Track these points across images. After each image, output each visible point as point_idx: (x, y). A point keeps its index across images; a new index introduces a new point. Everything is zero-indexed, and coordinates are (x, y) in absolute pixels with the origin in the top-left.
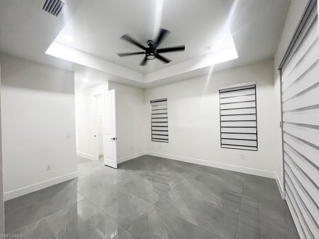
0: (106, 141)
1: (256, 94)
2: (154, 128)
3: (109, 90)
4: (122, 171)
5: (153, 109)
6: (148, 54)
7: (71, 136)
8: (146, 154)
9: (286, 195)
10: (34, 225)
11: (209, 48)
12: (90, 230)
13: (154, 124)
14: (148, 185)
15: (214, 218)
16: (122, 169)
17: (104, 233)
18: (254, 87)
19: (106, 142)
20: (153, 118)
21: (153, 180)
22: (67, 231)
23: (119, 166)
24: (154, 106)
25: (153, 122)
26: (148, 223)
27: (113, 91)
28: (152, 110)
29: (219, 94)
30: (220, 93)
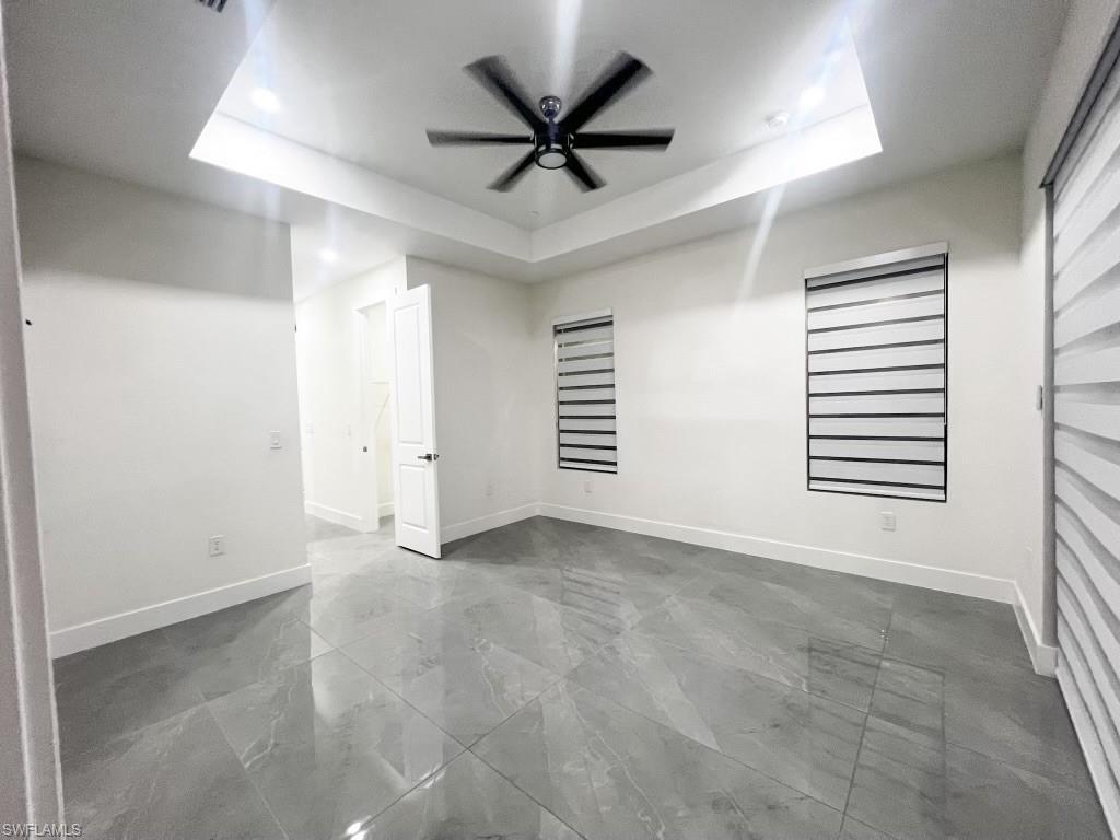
0: (401, 465)
1: (946, 291)
2: (565, 424)
3: (410, 287)
4: (457, 567)
5: (563, 357)
6: (543, 148)
7: (283, 445)
8: (538, 512)
9: (1059, 661)
10: (175, 725)
11: (769, 119)
12: (350, 748)
13: (566, 410)
14: (546, 614)
15: (776, 726)
16: (458, 558)
17: (402, 772)
18: (941, 262)
19: (403, 467)
20: (561, 389)
21: (562, 597)
22: (276, 745)
23: (448, 550)
24: (567, 345)
25: (562, 403)
26: (545, 732)
27: (423, 291)
28: (561, 360)
29: (806, 295)
30: (809, 289)
